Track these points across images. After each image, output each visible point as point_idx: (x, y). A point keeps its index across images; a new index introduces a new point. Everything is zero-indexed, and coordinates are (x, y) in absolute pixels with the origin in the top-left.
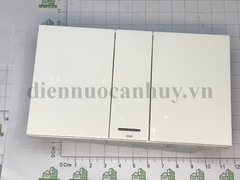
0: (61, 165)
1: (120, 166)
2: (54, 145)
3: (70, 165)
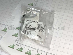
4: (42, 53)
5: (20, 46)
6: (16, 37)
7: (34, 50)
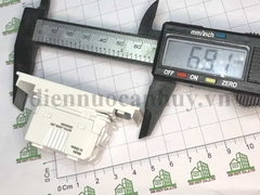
0: (59, 189)
1: (135, 173)
2: (46, 166)
3: (71, 187)
4: (171, 164)
5: (75, 186)
6: (38, 160)
7: (136, 167)
